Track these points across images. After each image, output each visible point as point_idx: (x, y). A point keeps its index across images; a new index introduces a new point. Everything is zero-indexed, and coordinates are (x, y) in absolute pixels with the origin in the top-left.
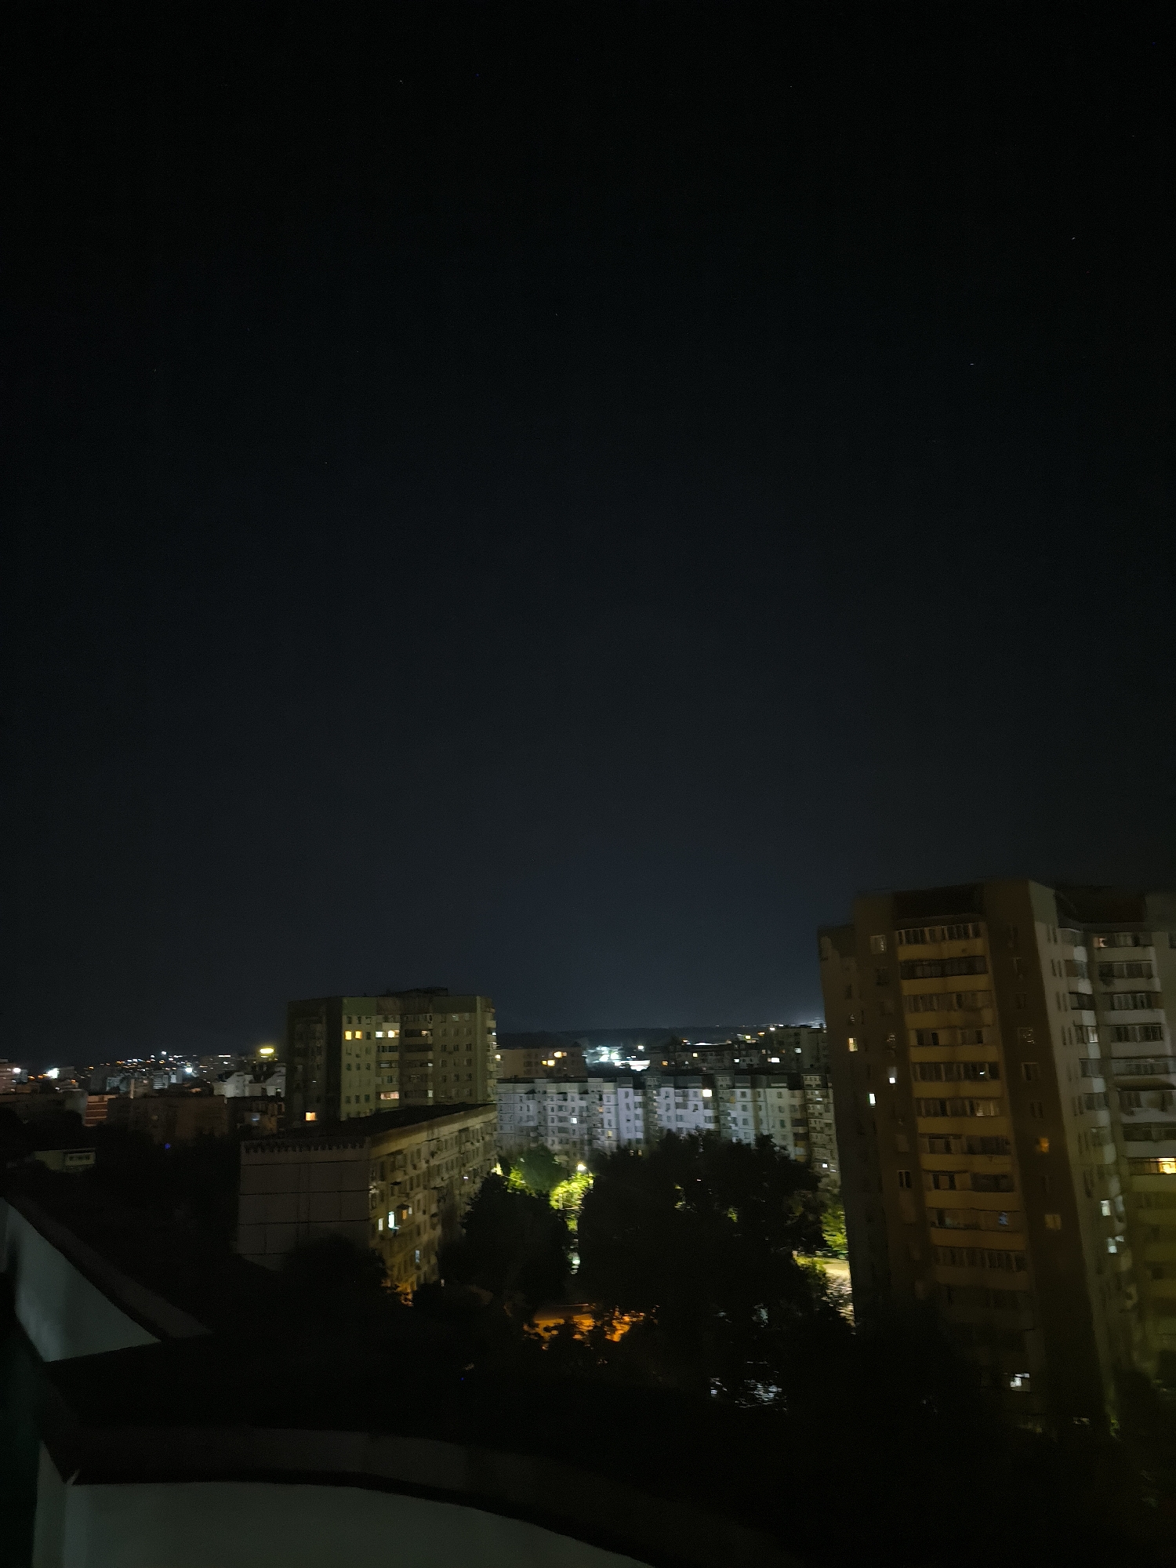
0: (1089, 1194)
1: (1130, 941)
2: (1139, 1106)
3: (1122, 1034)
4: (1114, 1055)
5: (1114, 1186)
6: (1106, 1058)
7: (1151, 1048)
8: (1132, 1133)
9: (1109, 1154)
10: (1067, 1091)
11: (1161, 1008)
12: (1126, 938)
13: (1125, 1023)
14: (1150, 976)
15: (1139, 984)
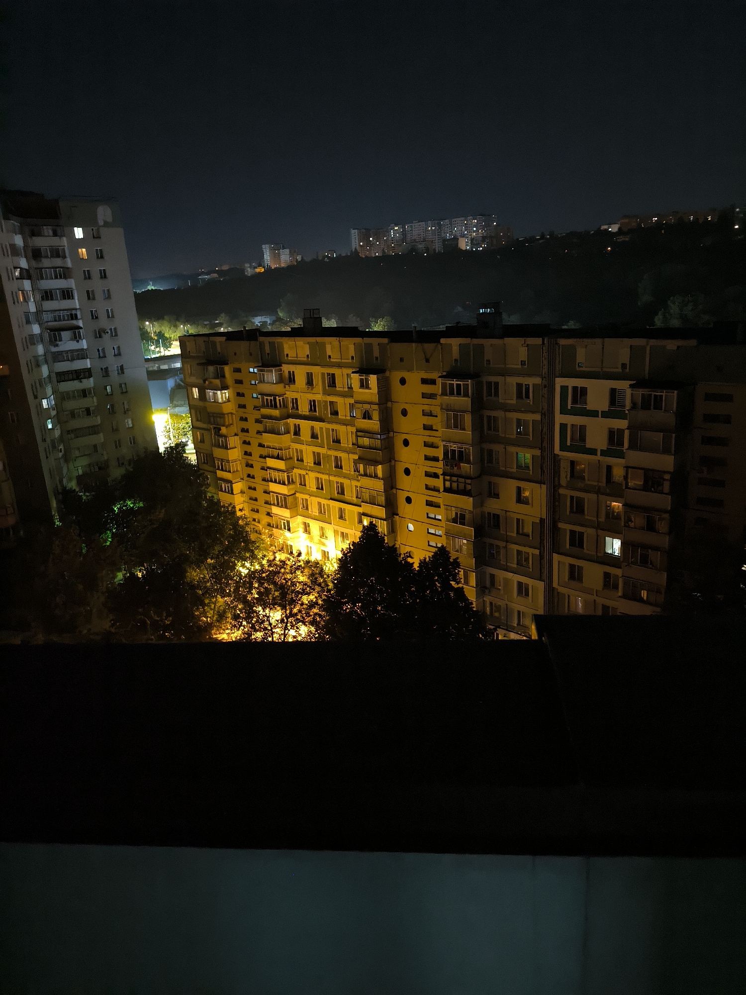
0: (36, 397)
1: (51, 233)
2: (61, 340)
3: (48, 295)
4: (44, 309)
5: (49, 391)
6: (39, 312)
7: (66, 304)
8: (58, 357)
9: (45, 371)
10: (18, 334)
11: (70, 278)
12: (47, 230)
13: (52, 288)
14: (64, 257)
15: (58, 262)
